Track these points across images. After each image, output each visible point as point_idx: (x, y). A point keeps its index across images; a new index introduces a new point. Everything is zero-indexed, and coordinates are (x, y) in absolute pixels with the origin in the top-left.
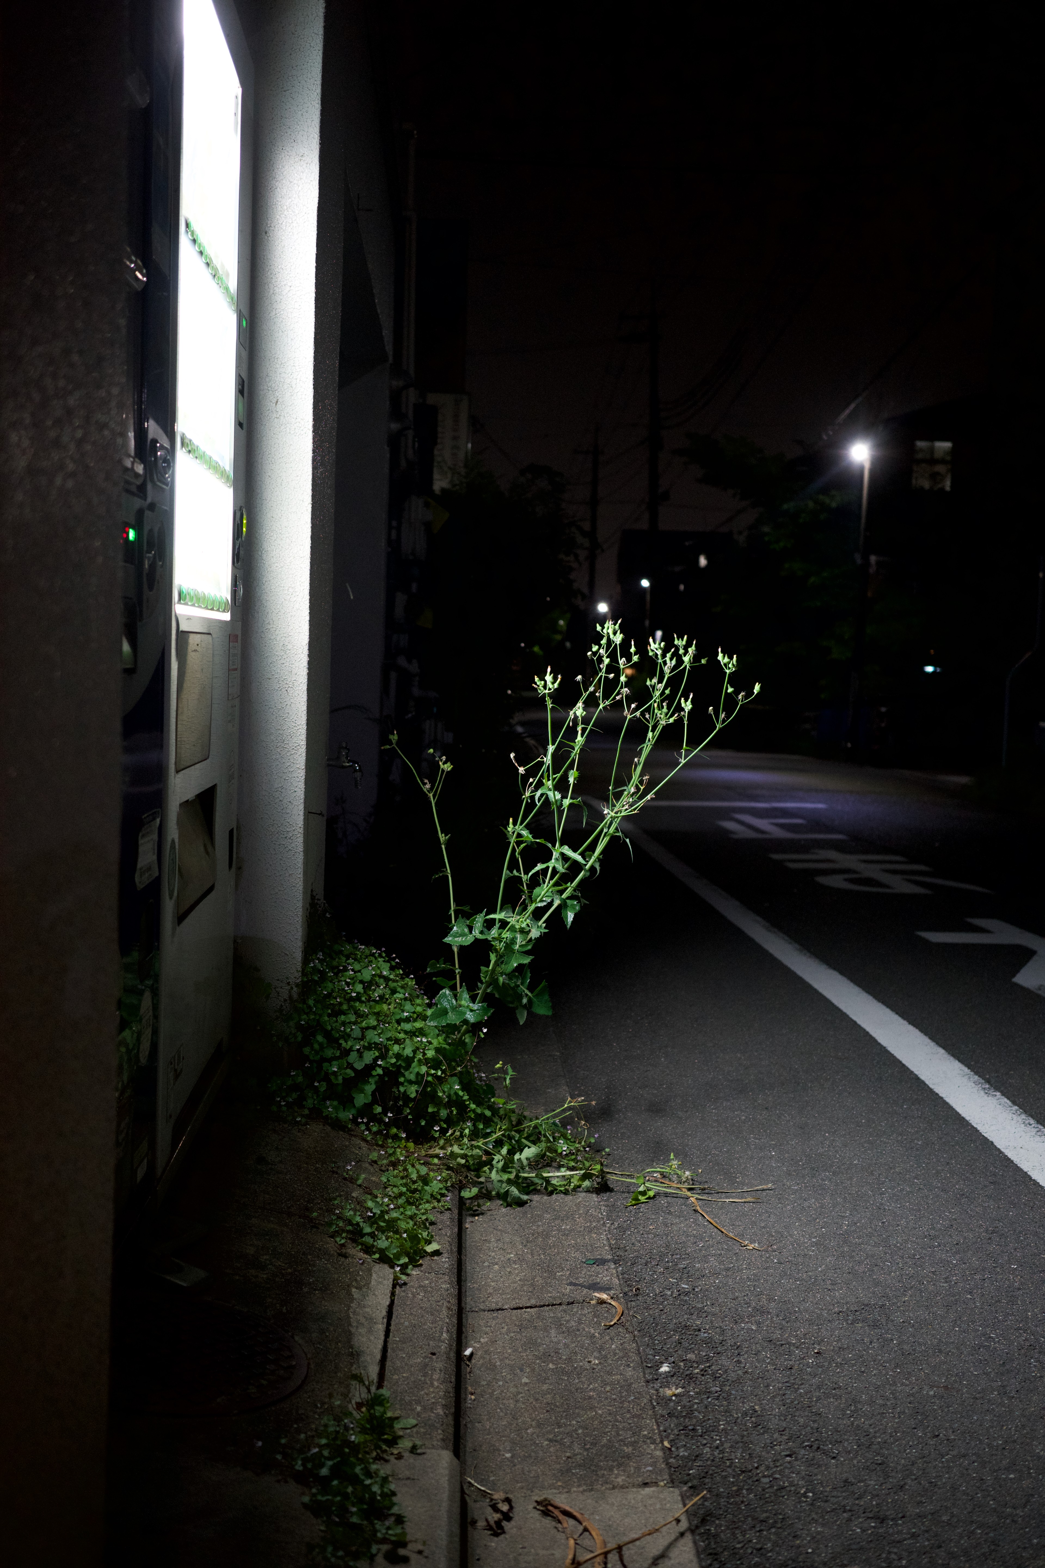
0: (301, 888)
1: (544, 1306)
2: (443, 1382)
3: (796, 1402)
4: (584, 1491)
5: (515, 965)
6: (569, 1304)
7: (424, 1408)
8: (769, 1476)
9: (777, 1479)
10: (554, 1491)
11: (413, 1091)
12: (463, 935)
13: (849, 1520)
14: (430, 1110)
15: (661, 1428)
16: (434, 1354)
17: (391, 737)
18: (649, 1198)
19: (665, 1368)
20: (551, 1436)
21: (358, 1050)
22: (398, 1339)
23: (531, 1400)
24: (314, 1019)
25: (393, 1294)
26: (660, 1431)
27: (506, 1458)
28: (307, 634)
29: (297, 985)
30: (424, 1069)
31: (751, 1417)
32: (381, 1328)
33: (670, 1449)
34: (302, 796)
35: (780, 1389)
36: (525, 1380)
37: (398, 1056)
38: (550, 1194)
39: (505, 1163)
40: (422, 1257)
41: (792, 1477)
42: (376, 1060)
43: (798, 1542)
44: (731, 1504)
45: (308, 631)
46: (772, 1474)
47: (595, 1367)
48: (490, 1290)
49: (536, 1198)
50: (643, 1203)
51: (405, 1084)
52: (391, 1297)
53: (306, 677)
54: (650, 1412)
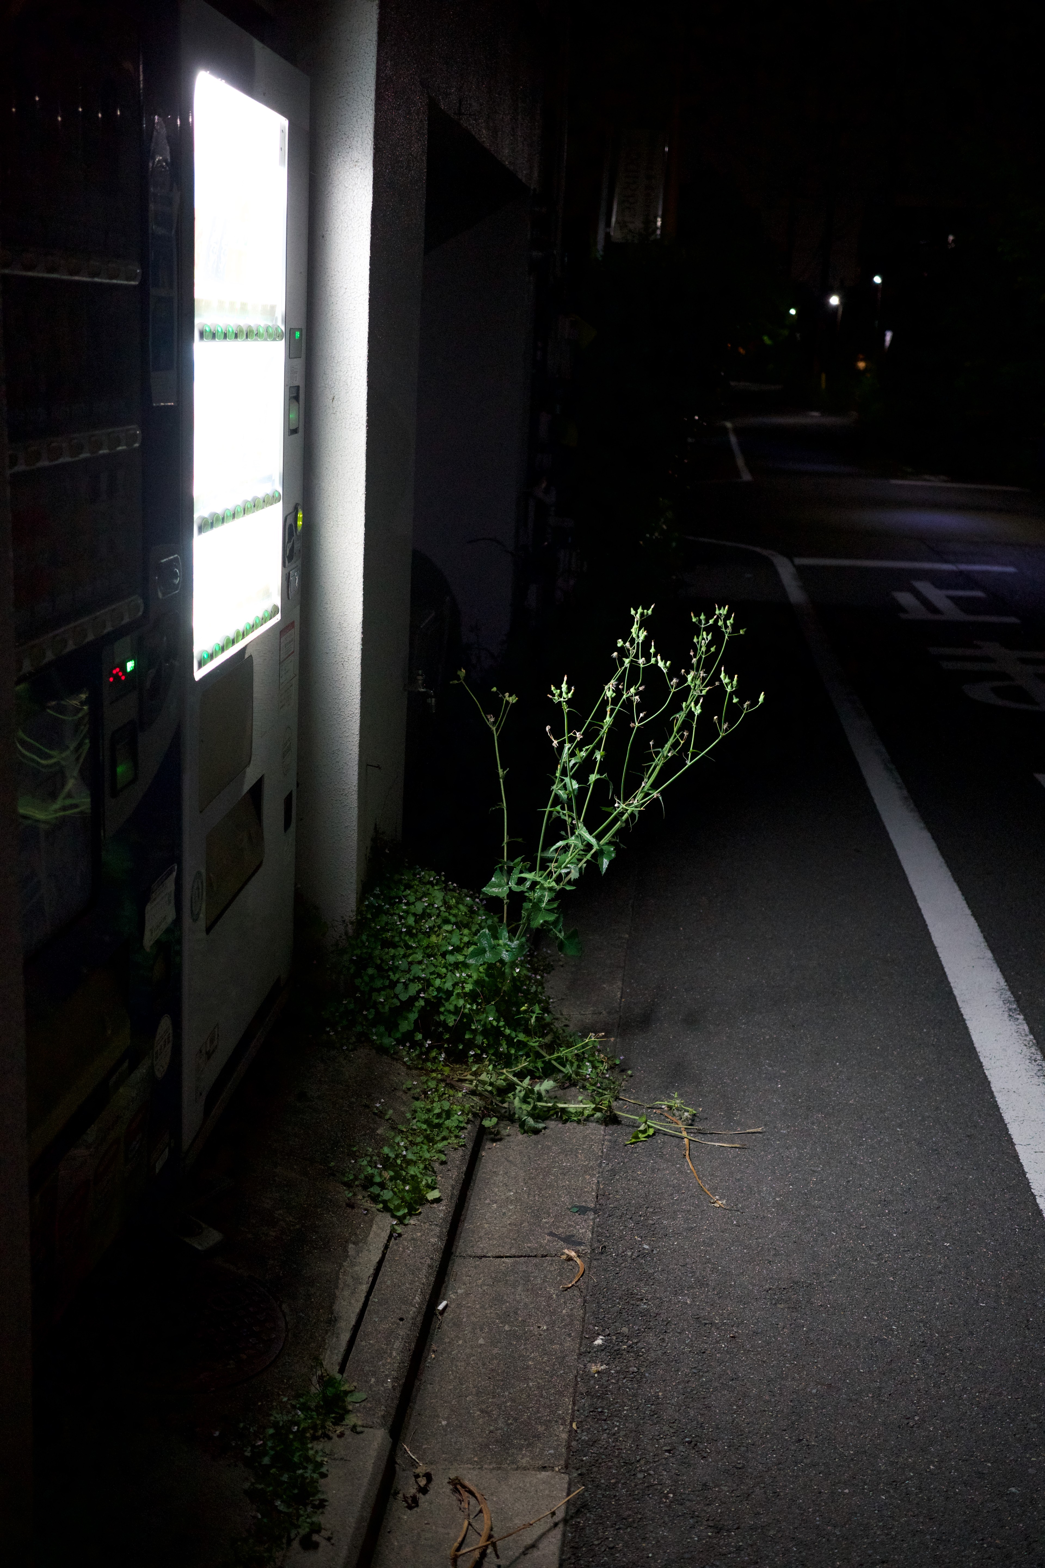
0: (356, 839)
1: (521, 1256)
2: (402, 1352)
3: (695, 1392)
4: (494, 1469)
5: (541, 921)
6: (543, 1256)
7: (377, 1382)
8: (645, 1472)
9: (650, 1474)
10: (469, 1466)
11: (451, 1021)
12: (499, 886)
13: (693, 1527)
14: (467, 1037)
15: (576, 1408)
16: (401, 1319)
17: (459, 673)
18: (648, 1136)
19: (598, 1342)
20: (484, 1407)
21: (404, 983)
22: (377, 1300)
23: (480, 1364)
24: (366, 953)
25: (386, 1247)
26: (573, 1411)
27: (442, 1426)
28: (361, 613)
29: (352, 923)
30: (461, 1002)
31: (652, 1405)
32: (365, 1287)
33: (576, 1431)
34: (357, 758)
35: (686, 1375)
36: (481, 1341)
37: (439, 989)
38: (565, 1122)
39: (526, 1093)
40: (421, 1204)
41: (662, 1475)
42: (419, 992)
43: (644, 1545)
44: (606, 1497)
45: (362, 611)
46: (648, 1470)
47: (542, 1333)
48: (482, 1234)
49: (552, 1124)
50: (641, 1141)
51: (445, 1013)
52: (383, 1252)
53: (360, 652)
54: (571, 1390)
